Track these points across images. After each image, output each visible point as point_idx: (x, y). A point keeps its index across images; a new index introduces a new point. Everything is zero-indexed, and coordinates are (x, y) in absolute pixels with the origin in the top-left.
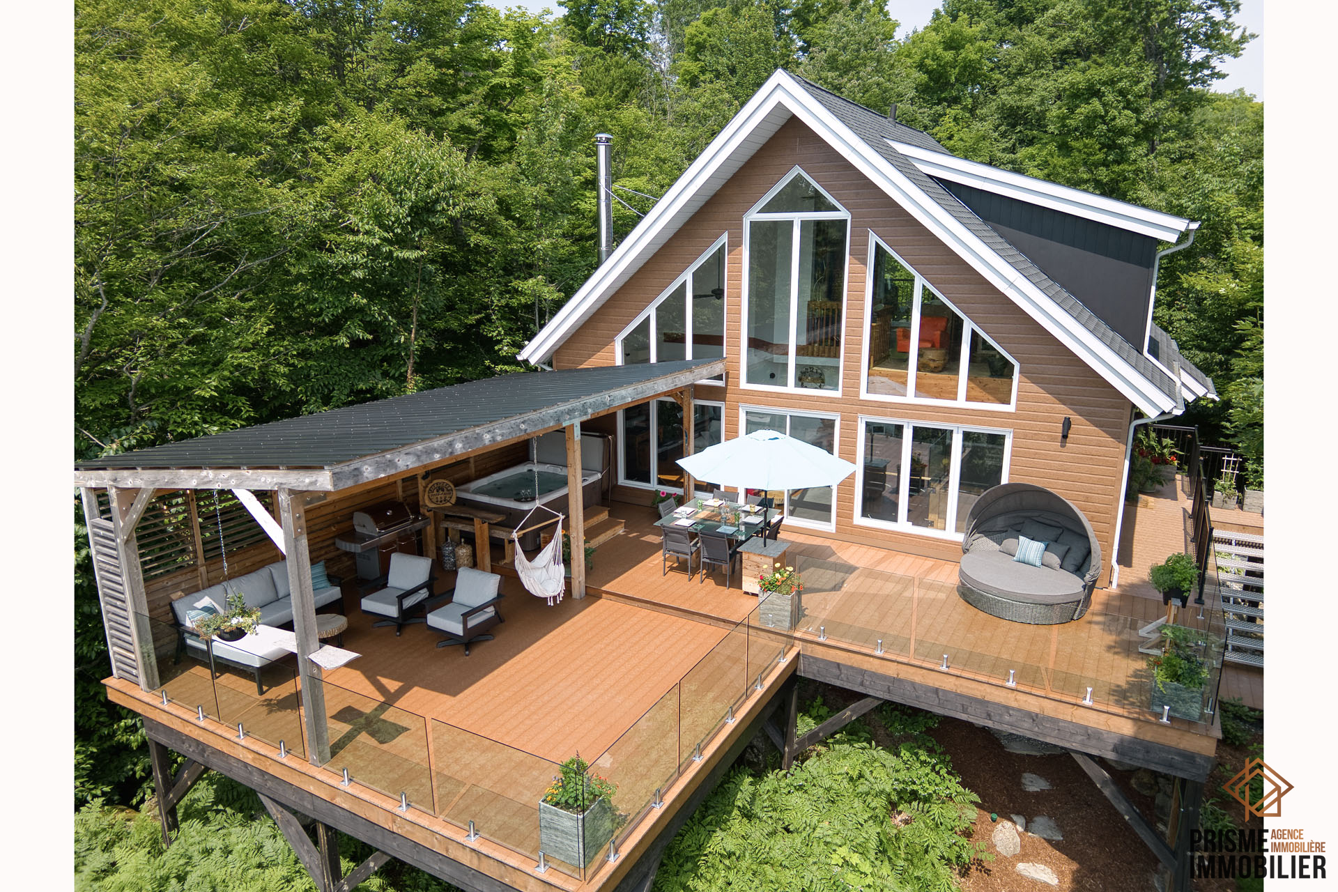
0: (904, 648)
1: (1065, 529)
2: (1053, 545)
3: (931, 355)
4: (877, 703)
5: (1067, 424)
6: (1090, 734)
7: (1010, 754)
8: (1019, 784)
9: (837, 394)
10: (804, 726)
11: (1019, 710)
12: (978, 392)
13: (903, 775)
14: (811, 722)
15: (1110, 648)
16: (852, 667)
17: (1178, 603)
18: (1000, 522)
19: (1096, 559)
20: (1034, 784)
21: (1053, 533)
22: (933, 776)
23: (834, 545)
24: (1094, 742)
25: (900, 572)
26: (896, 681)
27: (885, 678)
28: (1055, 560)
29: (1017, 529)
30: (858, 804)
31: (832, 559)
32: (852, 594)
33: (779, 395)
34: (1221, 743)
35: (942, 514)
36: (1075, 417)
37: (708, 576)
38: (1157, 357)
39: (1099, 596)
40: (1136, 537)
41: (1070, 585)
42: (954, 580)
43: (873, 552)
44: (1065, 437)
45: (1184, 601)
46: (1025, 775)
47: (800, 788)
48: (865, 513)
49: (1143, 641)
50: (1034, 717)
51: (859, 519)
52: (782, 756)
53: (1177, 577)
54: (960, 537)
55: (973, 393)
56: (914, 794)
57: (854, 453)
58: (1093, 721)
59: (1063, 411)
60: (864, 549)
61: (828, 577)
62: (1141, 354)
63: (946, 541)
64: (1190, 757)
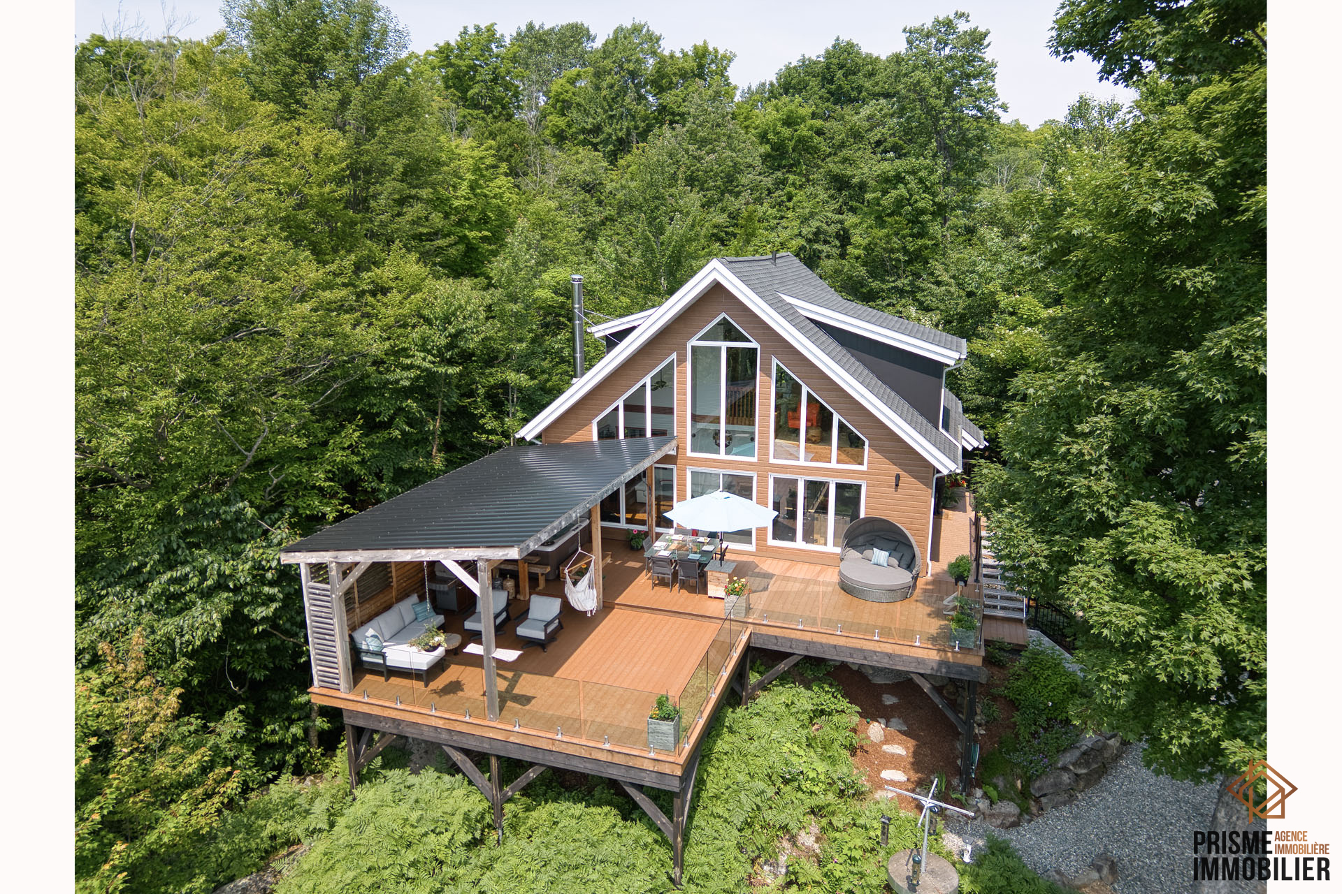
0: (814, 623)
1: (899, 542)
2: (894, 553)
3: (813, 432)
4: (800, 658)
5: (898, 477)
6: (919, 661)
7: (875, 684)
8: (881, 701)
9: (754, 459)
10: (754, 678)
11: (882, 653)
12: (843, 457)
13: (816, 701)
14: (758, 675)
15: (929, 615)
16: (784, 638)
17: (962, 584)
18: (861, 540)
19: (918, 561)
20: (889, 700)
21: (893, 545)
22: (832, 699)
23: (756, 560)
24: (921, 666)
25: (801, 576)
26: (811, 643)
27: (804, 642)
28: (895, 562)
29: (871, 544)
30: (792, 719)
31: (757, 570)
32: (776, 592)
33: (714, 461)
34: (985, 659)
35: (825, 535)
36: (902, 473)
37: (681, 588)
38: (947, 430)
39: (920, 582)
40: (942, 541)
41: (904, 577)
42: (835, 579)
43: (781, 563)
44: (897, 485)
45: (966, 582)
46: (884, 696)
47: (758, 714)
48: (774, 538)
49: (946, 608)
50: (889, 656)
51: (771, 542)
52: (741, 698)
53: (961, 569)
54: (838, 550)
55: (841, 458)
56: (822, 712)
57: (767, 498)
58: (921, 654)
59: (895, 470)
60: (775, 561)
61: (756, 583)
62: (938, 429)
63: (828, 553)
64: (970, 668)
